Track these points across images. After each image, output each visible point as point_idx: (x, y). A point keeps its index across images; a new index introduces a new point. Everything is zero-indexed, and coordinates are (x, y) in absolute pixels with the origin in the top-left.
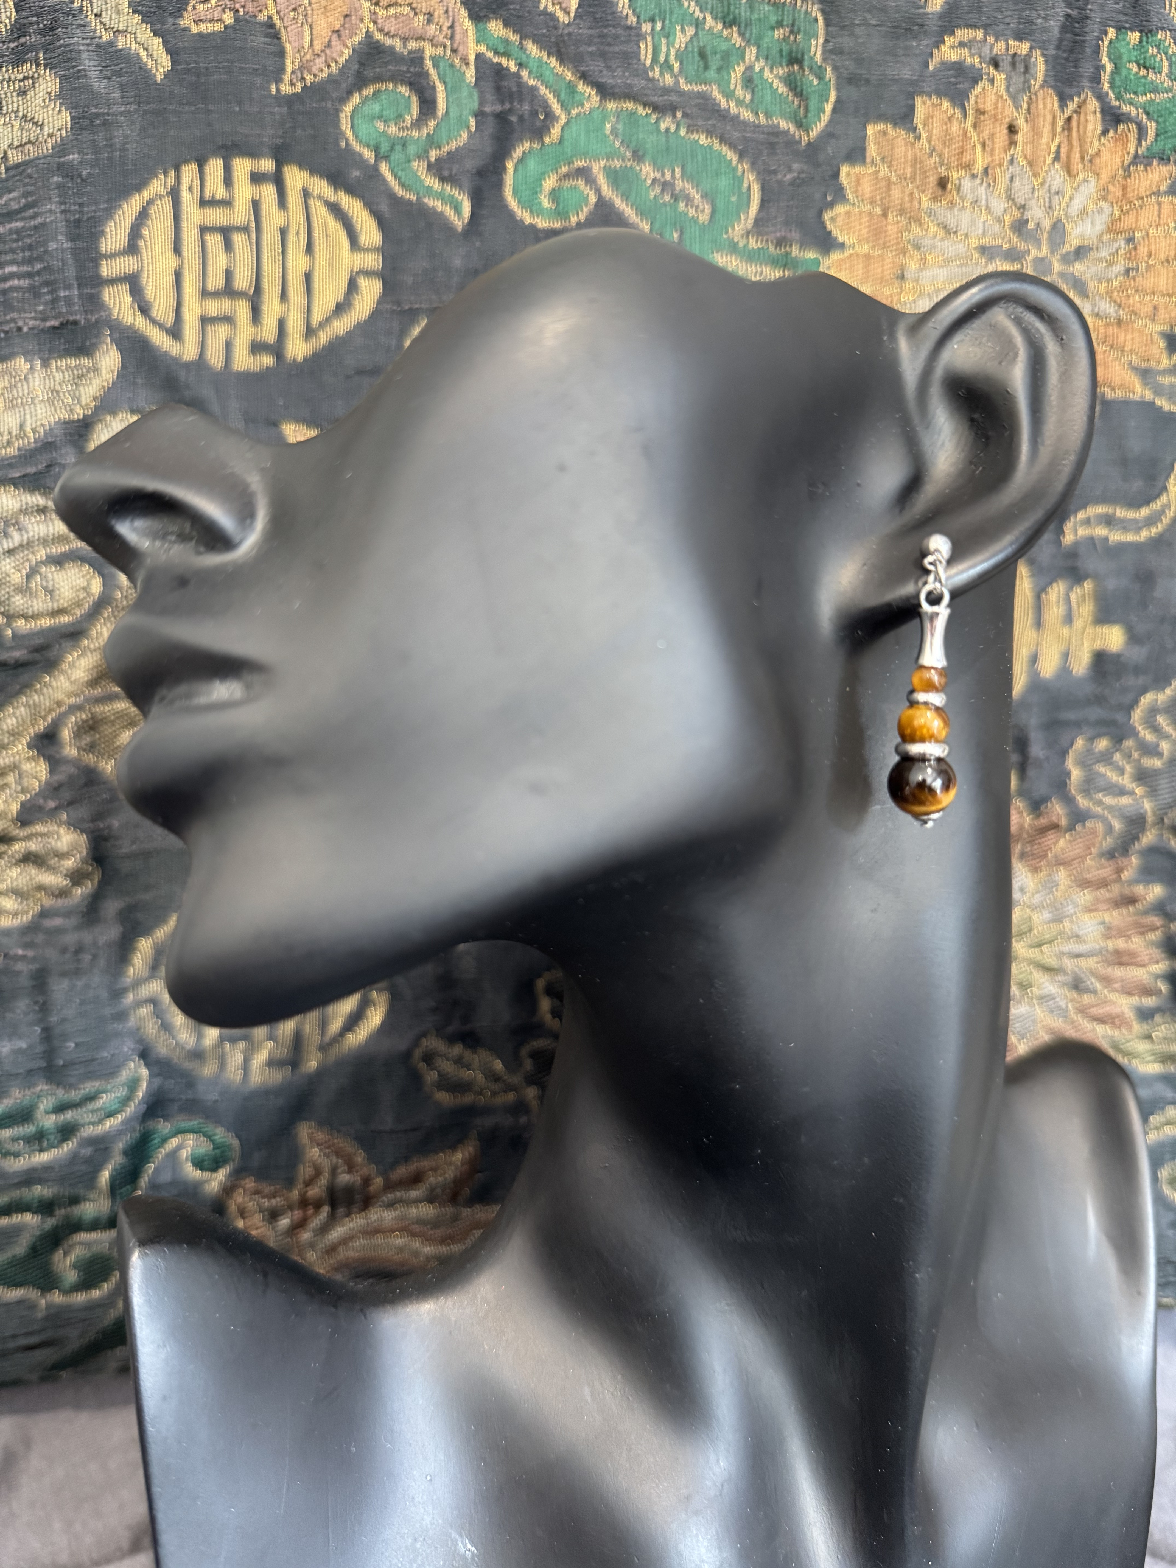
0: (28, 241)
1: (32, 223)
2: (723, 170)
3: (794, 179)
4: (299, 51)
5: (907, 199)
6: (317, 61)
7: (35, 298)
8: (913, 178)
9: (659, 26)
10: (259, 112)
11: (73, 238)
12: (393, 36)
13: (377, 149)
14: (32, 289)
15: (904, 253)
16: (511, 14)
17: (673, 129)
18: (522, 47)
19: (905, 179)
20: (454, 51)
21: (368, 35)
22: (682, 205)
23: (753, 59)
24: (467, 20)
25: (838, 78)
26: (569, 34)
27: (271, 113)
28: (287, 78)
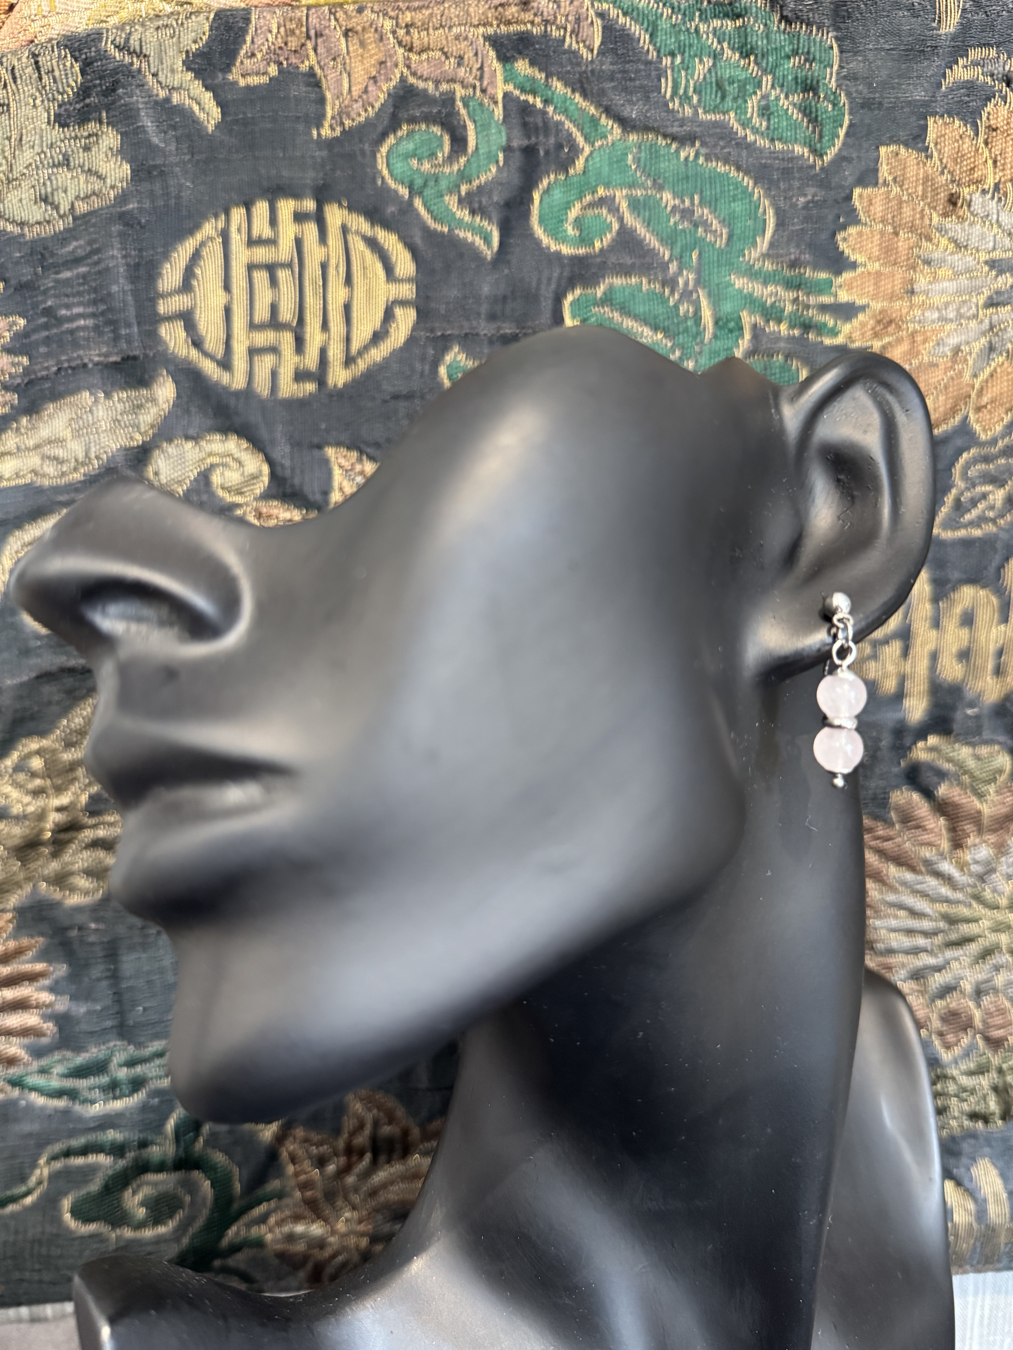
0: (94, 284)
1: (97, 269)
2: (739, 196)
3: (808, 202)
4: (338, 98)
5: (918, 216)
6: (355, 106)
7: (99, 336)
8: (924, 197)
9: (678, 60)
10: (303, 157)
11: (134, 279)
12: (426, 80)
13: (411, 187)
14: (96, 328)
15: (914, 268)
16: (537, 54)
17: (691, 158)
18: (547, 86)
19: (917, 197)
20: (484, 91)
21: (403, 79)
22: (700, 230)
23: (769, 87)
24: (495, 61)
25: (851, 103)
26: (593, 71)
27: (313, 157)
28: (326, 124)
